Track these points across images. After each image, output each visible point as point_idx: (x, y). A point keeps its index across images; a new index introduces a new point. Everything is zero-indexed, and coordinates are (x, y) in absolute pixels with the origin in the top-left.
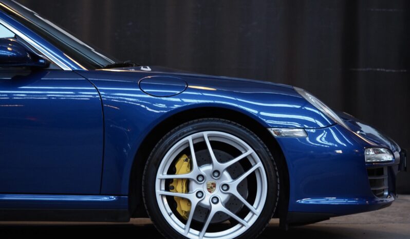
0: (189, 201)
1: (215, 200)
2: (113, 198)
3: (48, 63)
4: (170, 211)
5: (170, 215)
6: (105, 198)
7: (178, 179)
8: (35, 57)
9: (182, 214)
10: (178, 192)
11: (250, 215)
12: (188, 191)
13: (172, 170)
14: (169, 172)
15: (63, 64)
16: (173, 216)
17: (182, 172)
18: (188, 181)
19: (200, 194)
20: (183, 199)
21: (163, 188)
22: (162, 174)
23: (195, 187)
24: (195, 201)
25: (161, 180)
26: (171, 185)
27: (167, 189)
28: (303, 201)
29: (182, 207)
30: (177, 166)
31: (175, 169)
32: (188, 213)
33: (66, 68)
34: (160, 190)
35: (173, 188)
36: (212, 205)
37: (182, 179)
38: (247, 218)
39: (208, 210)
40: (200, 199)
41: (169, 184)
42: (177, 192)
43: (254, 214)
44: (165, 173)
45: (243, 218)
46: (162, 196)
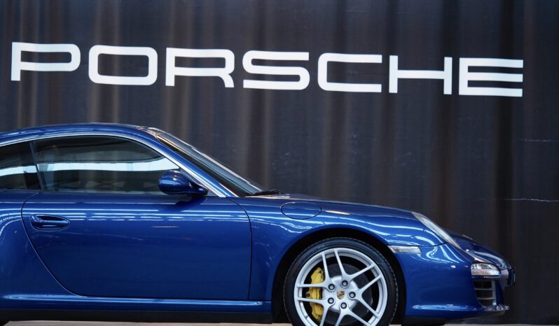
0: (322, 306)
1: (344, 305)
2: (260, 303)
3: (206, 191)
4: (306, 314)
5: (306, 318)
6: (255, 303)
7: (314, 288)
8: (196, 186)
9: (317, 318)
10: (314, 298)
11: (373, 318)
12: (321, 297)
13: (308, 280)
14: (305, 283)
15: (219, 192)
16: (309, 318)
17: (317, 281)
18: (321, 290)
19: (331, 300)
20: (317, 304)
21: (301, 295)
22: (300, 283)
23: (327, 295)
24: (327, 306)
25: (299, 288)
26: (308, 293)
27: (304, 295)
28: (416, 307)
29: (316, 311)
30: (312, 277)
31: (311, 280)
32: (321, 316)
33: (221, 195)
34: (298, 296)
35: (309, 295)
36: (342, 309)
37: (316, 288)
38: (370, 321)
39: (337, 314)
40: (330, 305)
41: (305, 292)
42: (312, 298)
43: (376, 317)
44: (303, 282)
45: (367, 320)
46: (300, 301)
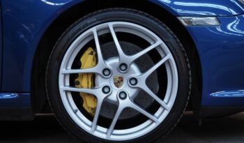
0: (95, 97)
1: (123, 95)
2: (15, 95)
4: (75, 107)
5: (75, 112)
6: (7, 96)
7: (83, 74)
9: (89, 111)
10: (84, 87)
11: (160, 110)
12: (94, 85)
13: (77, 64)
14: (73, 67)
16: (79, 113)
17: (87, 66)
18: (94, 76)
19: (106, 89)
20: (89, 95)
21: (68, 84)
22: (66, 69)
23: (101, 82)
24: (101, 96)
25: (65, 75)
26: (76, 80)
27: (72, 84)
28: (216, 94)
29: (88, 104)
30: (82, 60)
31: (80, 63)
32: (94, 110)
34: (64, 86)
35: (78, 83)
36: (120, 101)
37: (88, 74)
38: (157, 114)
39: (114, 106)
40: (106, 95)
41: (73, 79)
42: (82, 87)
43: (164, 109)
44: (69, 67)
45: (153, 113)
46: (66, 92)
